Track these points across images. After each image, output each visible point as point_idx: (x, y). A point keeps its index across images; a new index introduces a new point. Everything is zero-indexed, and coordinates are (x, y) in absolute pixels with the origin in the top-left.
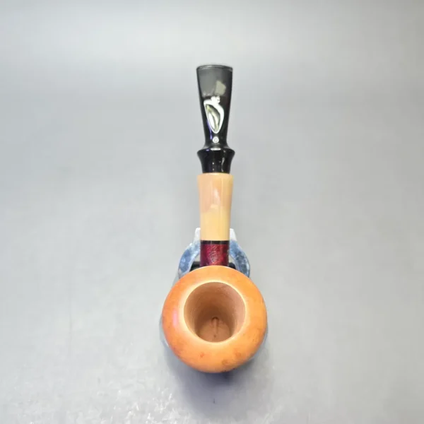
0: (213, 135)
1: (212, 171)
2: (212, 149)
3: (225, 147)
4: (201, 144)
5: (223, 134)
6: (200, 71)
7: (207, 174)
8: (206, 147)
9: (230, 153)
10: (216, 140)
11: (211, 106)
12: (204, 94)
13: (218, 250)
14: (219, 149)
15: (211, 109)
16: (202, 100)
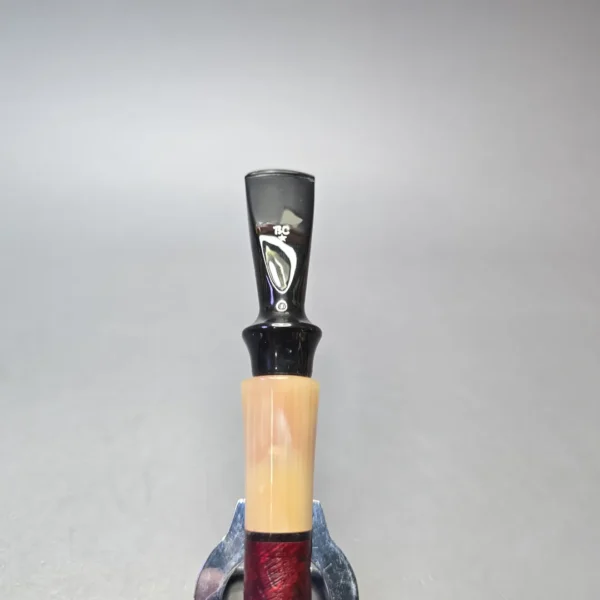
0: (277, 296)
1: (272, 372)
2: (274, 325)
3: (301, 321)
4: (252, 316)
5: (297, 294)
6: (251, 181)
7: (263, 379)
8: (262, 322)
9: (313, 334)
10: (282, 306)
11: (274, 248)
12: (260, 224)
13: (286, 554)
14: (289, 325)
15: (273, 253)
16: (255, 234)
